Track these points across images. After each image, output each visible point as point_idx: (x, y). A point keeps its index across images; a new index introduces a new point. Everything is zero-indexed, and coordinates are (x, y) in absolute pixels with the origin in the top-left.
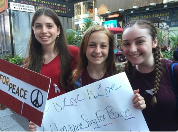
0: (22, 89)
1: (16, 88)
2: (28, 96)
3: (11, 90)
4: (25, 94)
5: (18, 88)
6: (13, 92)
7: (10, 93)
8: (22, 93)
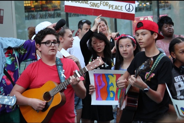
0: (119, 6)
1: (114, 6)
2: (124, 9)
3: (111, 8)
4: (121, 8)
5: (116, 6)
6: (113, 9)
7: (111, 9)
8: (119, 8)
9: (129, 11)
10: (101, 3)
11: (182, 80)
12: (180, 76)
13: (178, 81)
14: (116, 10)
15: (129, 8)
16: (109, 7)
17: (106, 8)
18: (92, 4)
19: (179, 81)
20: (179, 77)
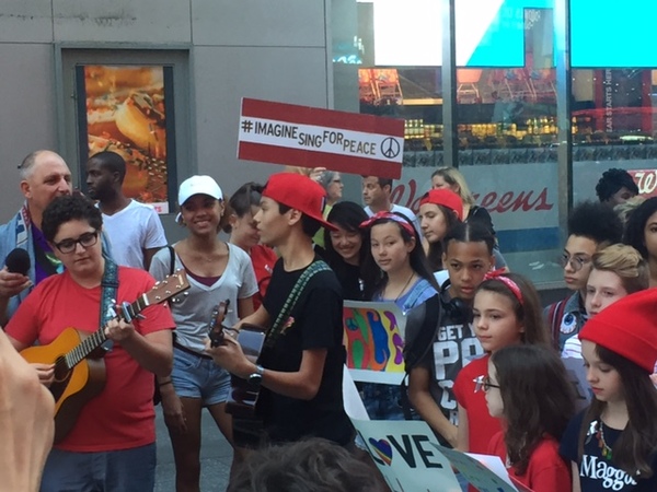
0: (367, 143)
1: (356, 145)
2: (377, 149)
3: (348, 149)
4: (372, 148)
5: (360, 144)
6: (352, 151)
7: (347, 152)
8: (368, 148)
9: (389, 157)
10: (325, 137)
11: (454, 337)
12: (453, 327)
13: (445, 338)
14: (359, 154)
15: (390, 150)
16: (345, 146)
17: (337, 149)
18: (304, 137)
19: (447, 340)
20: (449, 328)
